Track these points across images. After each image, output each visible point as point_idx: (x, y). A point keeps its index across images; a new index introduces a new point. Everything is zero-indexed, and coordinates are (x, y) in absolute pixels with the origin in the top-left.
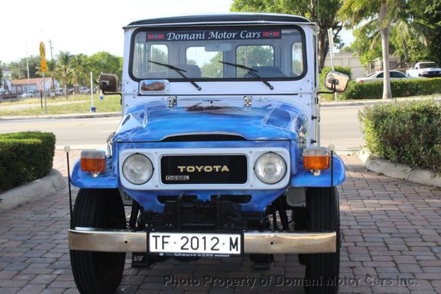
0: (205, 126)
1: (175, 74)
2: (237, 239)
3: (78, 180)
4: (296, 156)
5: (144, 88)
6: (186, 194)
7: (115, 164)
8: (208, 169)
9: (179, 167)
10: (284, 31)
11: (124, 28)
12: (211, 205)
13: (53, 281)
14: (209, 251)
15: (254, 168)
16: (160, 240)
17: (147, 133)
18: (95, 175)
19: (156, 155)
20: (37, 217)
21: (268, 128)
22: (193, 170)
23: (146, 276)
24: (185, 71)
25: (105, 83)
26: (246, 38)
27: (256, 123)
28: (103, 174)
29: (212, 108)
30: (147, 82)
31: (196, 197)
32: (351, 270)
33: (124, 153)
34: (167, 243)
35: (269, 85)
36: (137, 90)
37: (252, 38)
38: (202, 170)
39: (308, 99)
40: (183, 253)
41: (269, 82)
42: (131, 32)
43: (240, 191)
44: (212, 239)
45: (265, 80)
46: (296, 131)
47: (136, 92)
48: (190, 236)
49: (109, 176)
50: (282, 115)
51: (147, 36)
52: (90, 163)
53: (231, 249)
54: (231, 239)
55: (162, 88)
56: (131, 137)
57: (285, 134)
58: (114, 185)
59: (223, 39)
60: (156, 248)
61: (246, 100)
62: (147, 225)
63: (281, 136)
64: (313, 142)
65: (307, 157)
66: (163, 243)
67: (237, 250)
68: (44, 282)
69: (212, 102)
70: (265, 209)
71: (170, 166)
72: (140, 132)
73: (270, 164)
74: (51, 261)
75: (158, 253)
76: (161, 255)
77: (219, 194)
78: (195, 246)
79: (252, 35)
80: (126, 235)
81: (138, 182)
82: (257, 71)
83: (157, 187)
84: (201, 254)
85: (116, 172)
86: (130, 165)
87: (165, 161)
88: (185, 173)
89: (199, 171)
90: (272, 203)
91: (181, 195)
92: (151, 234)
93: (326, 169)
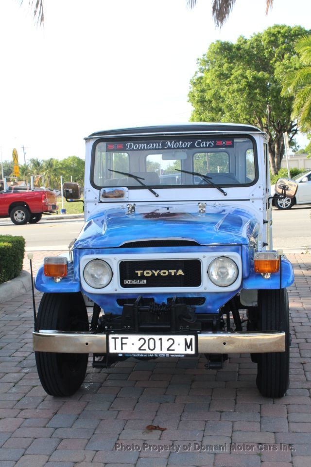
0: (161, 232)
1: (133, 182)
2: (191, 340)
3: (42, 285)
4: (248, 260)
5: (105, 196)
6: (144, 297)
7: (76, 269)
8: (164, 273)
9: (136, 272)
10: (236, 140)
11: (86, 139)
12: (167, 307)
13: (21, 379)
14: (165, 351)
15: (207, 272)
16: (119, 341)
17: (106, 240)
18: (58, 280)
19: (115, 260)
20: (7, 317)
21: (220, 233)
22: (150, 275)
23: (109, 374)
24: (143, 179)
25: (68, 191)
26: (200, 147)
27: (208, 229)
28: (65, 279)
29: (168, 214)
30: (107, 190)
31: (153, 300)
32: (301, 366)
33: (85, 259)
34: (126, 344)
35: (222, 191)
36: (98, 198)
37: (206, 147)
38: (159, 274)
39: (260, 204)
40: (141, 354)
41: (222, 189)
42: (92, 143)
43: (195, 293)
44: (168, 340)
45: (219, 187)
46: (248, 236)
47: (98, 200)
48: (147, 337)
49: (70, 280)
50: (234, 221)
51: (107, 147)
52: (53, 269)
53: (186, 350)
54: (186, 340)
55: (121, 195)
56: (91, 243)
57: (237, 239)
58: (75, 289)
59: (178, 148)
60: (115, 349)
61: (200, 207)
62: (106, 327)
63: (232, 241)
64: (265, 245)
65: (257, 261)
66: (122, 344)
67: (192, 350)
68: (12, 381)
69: (168, 209)
70: (218, 310)
71: (128, 271)
72: (99, 239)
73: (223, 267)
74: (19, 360)
75: (117, 354)
76: (120, 355)
77: (175, 297)
78: (152, 347)
79: (206, 144)
80: (86, 337)
81: (98, 286)
82: (211, 178)
83: (116, 290)
84: (158, 354)
85: (77, 277)
86: (91, 270)
87: (123, 265)
88: (143, 277)
89: (156, 275)
90: (225, 305)
91: (138, 299)
92: (111, 336)
93: (276, 272)
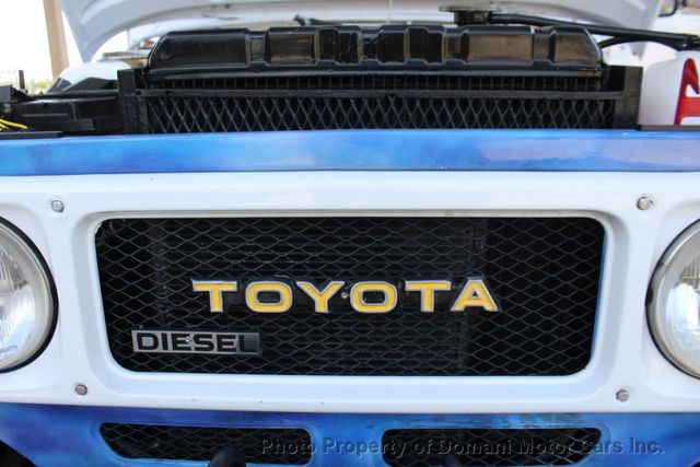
8: (373, 297)
9: (199, 286)
22: (285, 305)
38: (340, 305)
83: (82, 390)
88: (237, 316)
89: (321, 306)
